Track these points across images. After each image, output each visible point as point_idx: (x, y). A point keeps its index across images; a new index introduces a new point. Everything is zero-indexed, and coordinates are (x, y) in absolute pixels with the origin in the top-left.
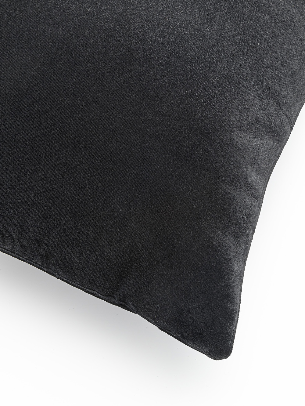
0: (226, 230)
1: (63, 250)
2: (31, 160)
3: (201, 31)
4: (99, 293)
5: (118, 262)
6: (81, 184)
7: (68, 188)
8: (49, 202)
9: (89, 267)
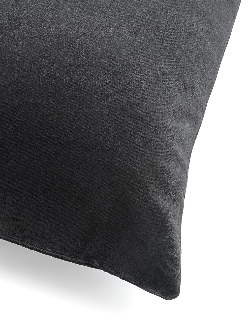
0: (166, 195)
1: (36, 223)
2: (5, 151)
3: (131, 41)
4: (67, 256)
5: (83, 228)
6: (48, 167)
7: (37, 171)
8: (22, 184)
9: (59, 235)
